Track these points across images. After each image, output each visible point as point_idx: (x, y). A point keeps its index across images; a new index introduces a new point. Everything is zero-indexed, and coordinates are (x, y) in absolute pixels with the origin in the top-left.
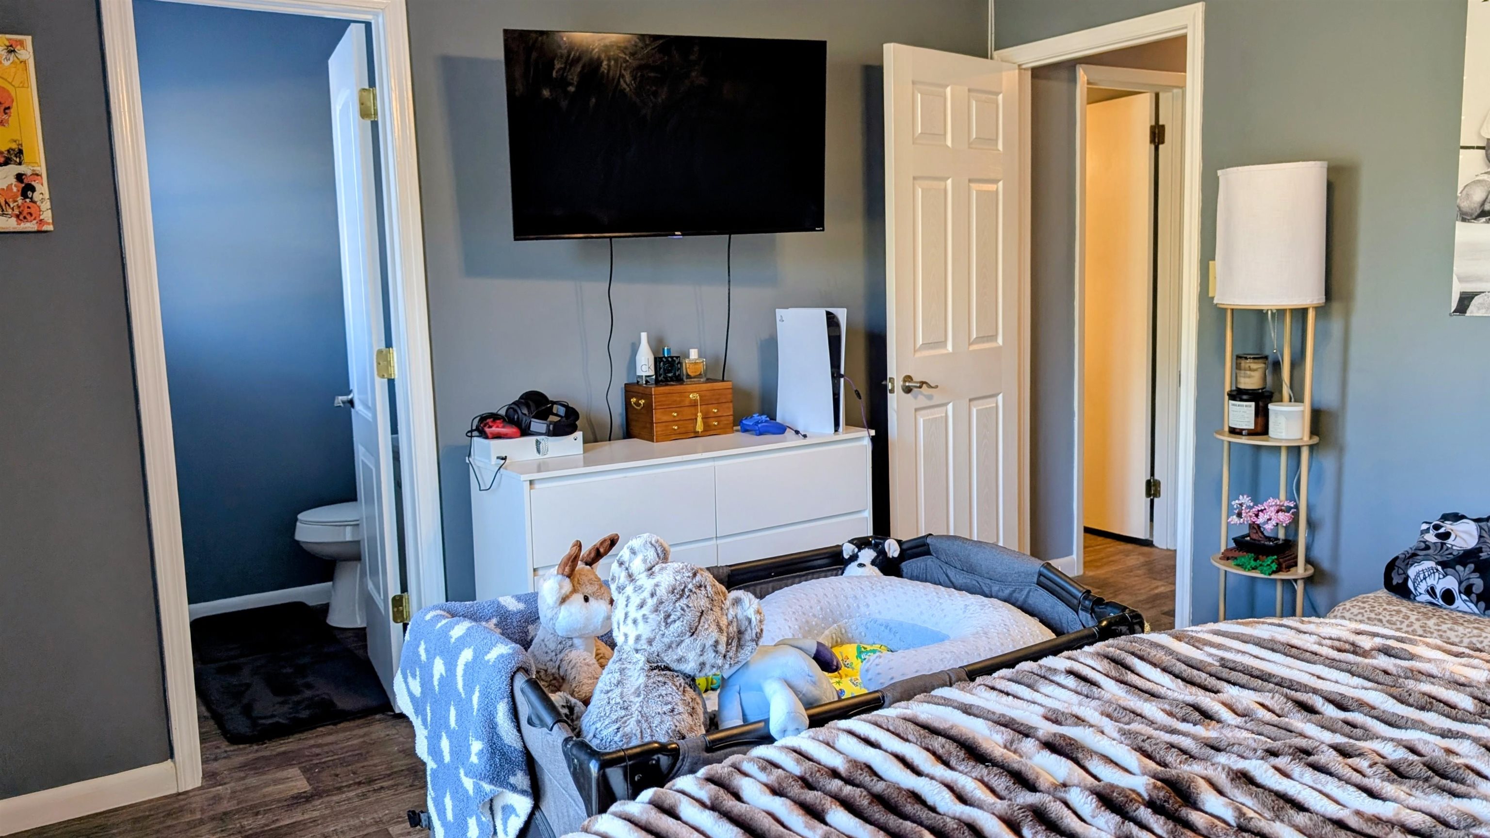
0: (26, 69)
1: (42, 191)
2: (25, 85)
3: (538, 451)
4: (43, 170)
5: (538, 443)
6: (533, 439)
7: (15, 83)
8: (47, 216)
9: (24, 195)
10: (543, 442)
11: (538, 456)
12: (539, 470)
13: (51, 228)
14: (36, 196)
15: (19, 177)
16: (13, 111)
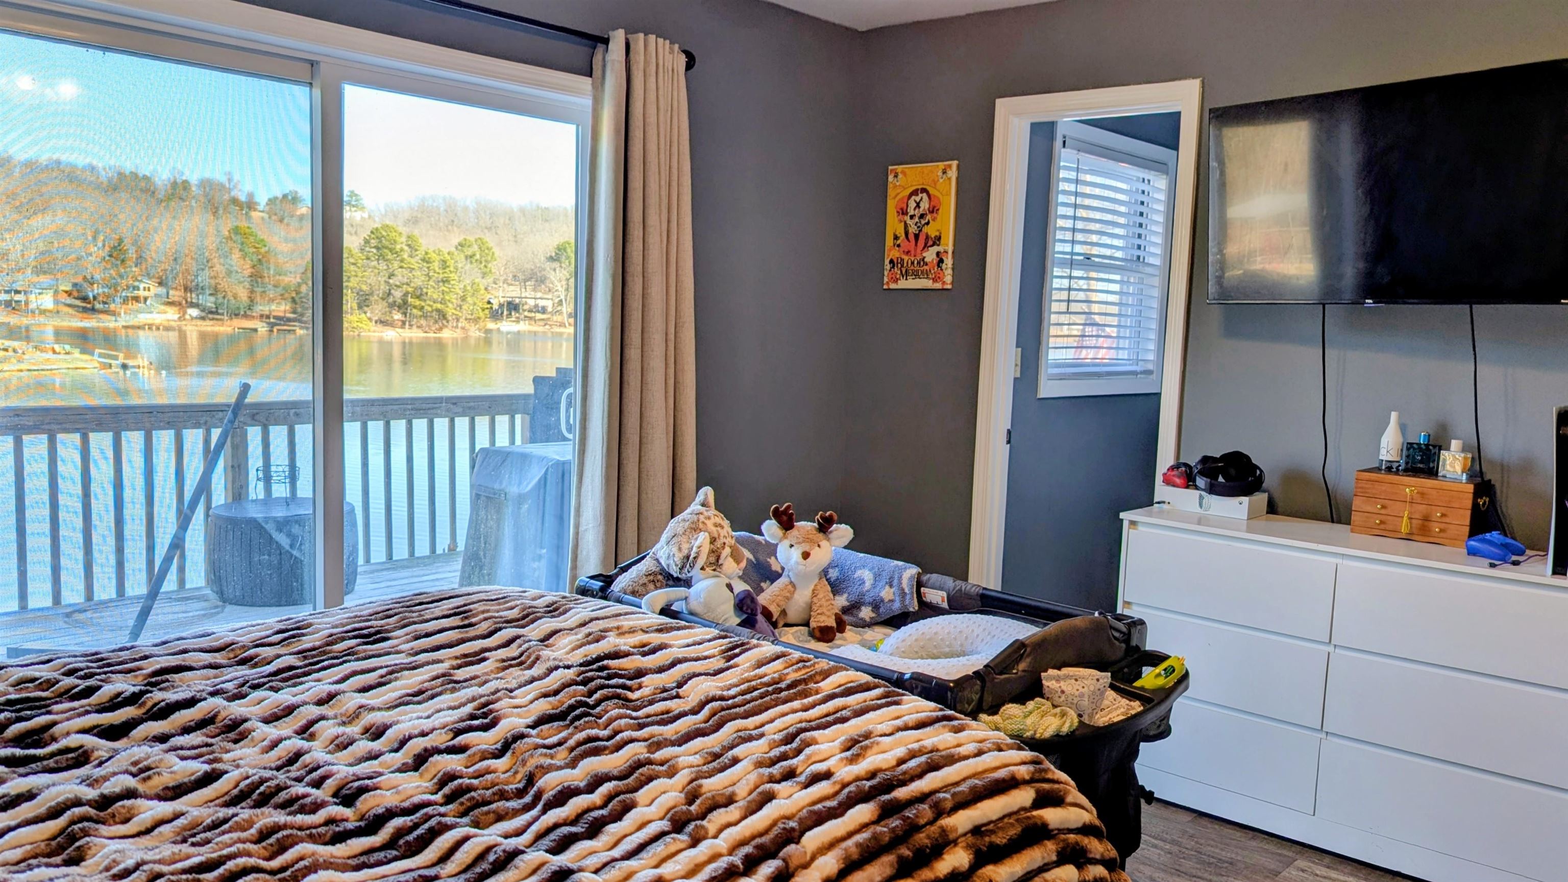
0: (950, 184)
1: (949, 261)
2: (949, 194)
3: (1201, 505)
4: (950, 250)
5: (1201, 497)
6: (1197, 493)
7: (944, 192)
8: (948, 279)
9: (939, 266)
10: (1206, 498)
11: (1198, 510)
12: (1199, 523)
13: (949, 287)
14: (944, 266)
15: (938, 254)
16: (940, 211)
